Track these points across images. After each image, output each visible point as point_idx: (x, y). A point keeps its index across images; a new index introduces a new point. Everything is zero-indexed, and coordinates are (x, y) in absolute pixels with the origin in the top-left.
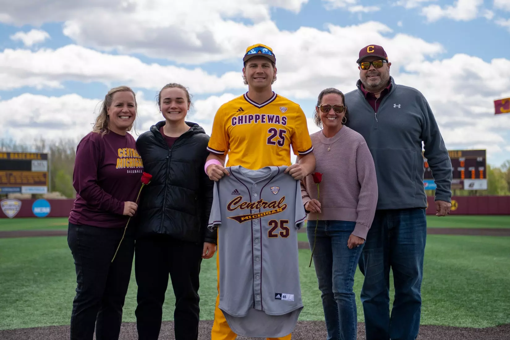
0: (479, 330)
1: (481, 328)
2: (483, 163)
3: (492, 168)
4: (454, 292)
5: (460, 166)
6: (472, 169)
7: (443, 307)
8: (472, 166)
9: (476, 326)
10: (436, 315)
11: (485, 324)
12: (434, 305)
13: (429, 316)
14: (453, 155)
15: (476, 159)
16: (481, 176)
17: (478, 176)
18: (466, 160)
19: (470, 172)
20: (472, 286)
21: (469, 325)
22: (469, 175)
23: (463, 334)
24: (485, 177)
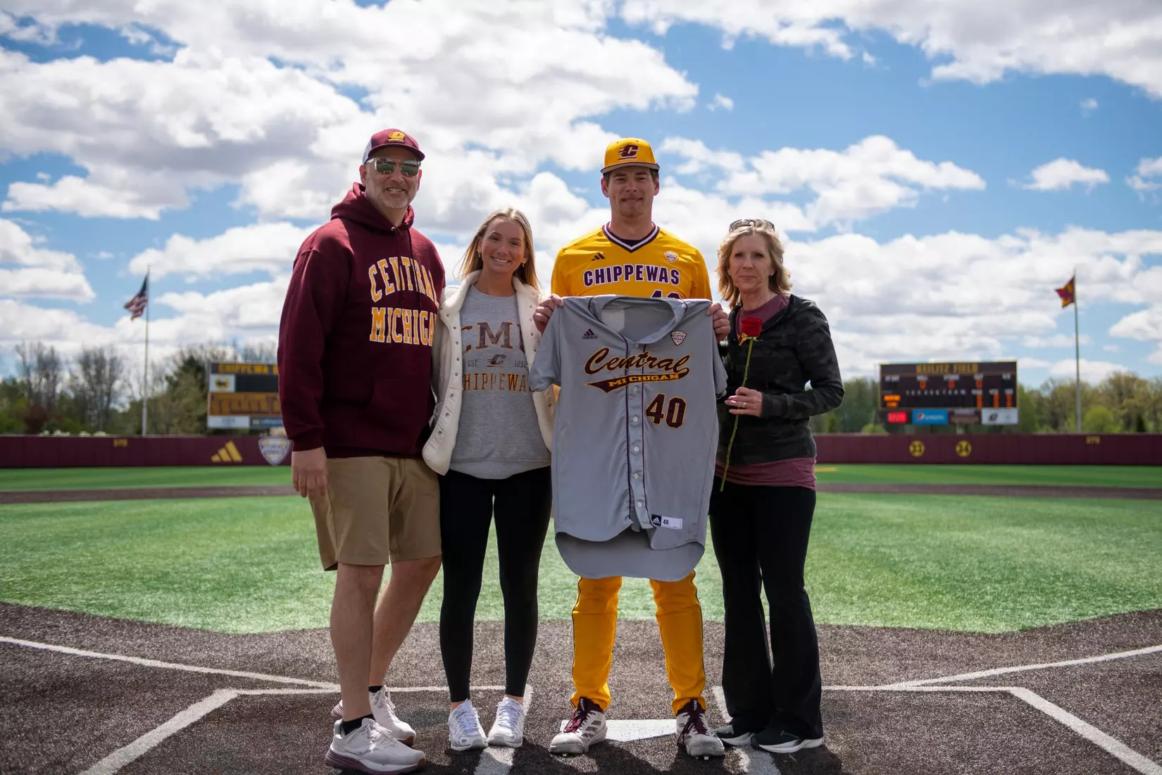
0: (993, 637)
1: (996, 633)
2: (1012, 383)
3: (1026, 390)
4: (958, 581)
5: (975, 388)
6: (994, 392)
7: (940, 602)
8: (993, 387)
9: (989, 631)
10: (928, 615)
11: (1002, 628)
12: (926, 599)
13: (918, 616)
14: (964, 370)
15: (1001, 376)
16: (1009, 402)
17: (1003, 403)
18: (985, 378)
19: (992, 397)
20: (986, 572)
21: (978, 629)
22: (989, 402)
23: (969, 642)
24: (1014, 405)
